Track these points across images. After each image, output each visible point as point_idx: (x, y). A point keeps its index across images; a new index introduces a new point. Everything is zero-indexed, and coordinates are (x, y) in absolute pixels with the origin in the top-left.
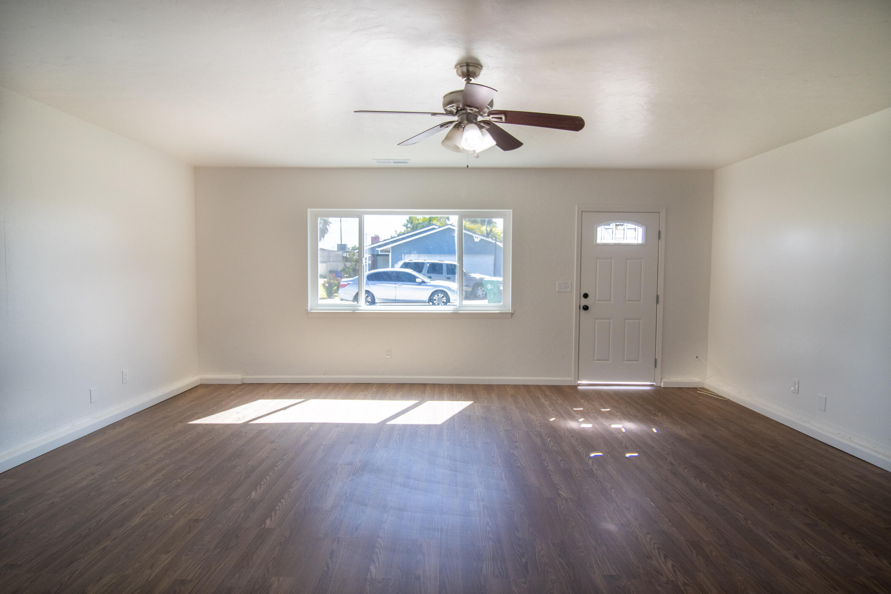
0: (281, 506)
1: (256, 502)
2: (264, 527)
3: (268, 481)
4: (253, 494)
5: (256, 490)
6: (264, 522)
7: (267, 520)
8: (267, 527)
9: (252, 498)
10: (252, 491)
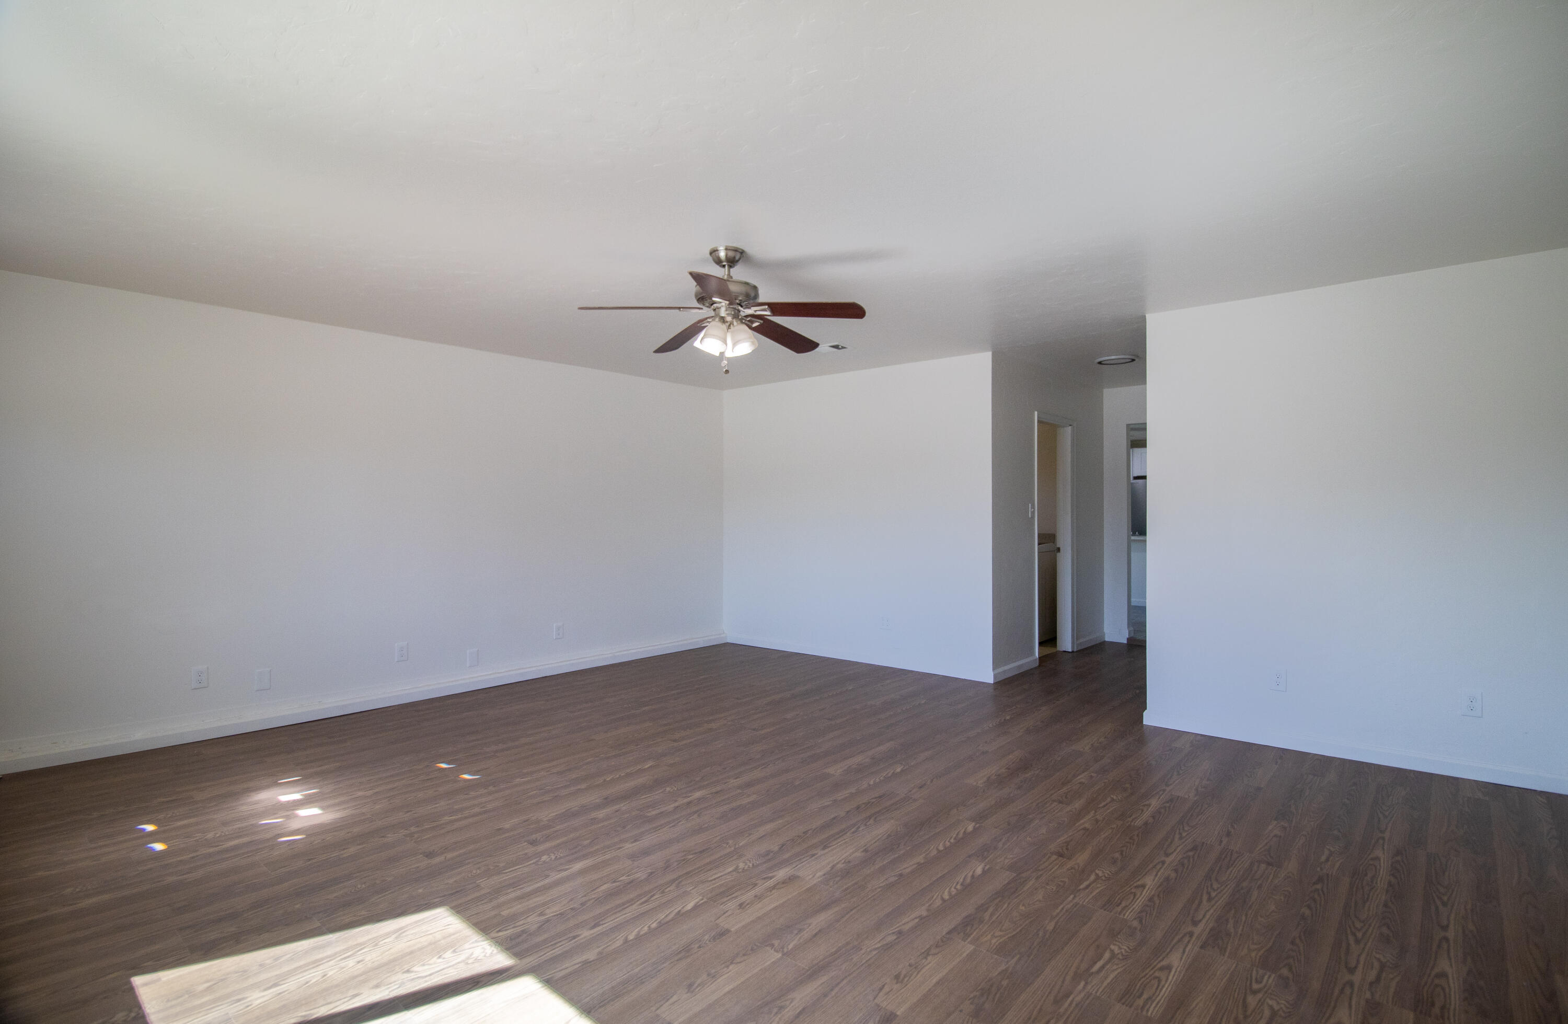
0: (947, 842)
1: (978, 857)
2: (976, 824)
3: (948, 888)
4: (979, 871)
5: (973, 876)
6: (975, 829)
7: (971, 830)
8: (973, 823)
9: (983, 864)
10: (979, 875)
